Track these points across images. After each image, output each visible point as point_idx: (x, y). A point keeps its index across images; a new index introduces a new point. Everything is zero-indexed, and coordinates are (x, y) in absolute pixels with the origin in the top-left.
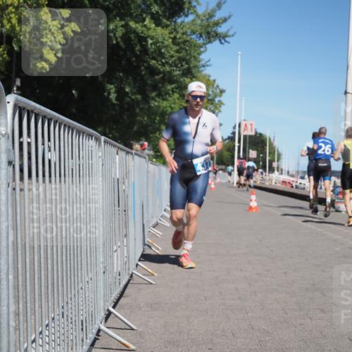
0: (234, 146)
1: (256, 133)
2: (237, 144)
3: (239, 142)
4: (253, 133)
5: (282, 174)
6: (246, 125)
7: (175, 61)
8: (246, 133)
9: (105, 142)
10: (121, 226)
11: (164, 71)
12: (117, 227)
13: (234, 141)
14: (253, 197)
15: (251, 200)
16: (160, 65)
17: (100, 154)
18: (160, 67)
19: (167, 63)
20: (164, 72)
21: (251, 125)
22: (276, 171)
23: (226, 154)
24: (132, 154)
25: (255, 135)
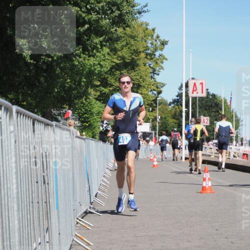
0: (181, 111)
1: (208, 93)
2: (184, 109)
3: (187, 106)
4: (204, 95)
5: (242, 144)
6: (195, 84)
7: (103, 7)
8: (195, 95)
9: (18, 112)
10: (41, 218)
11: (89, 20)
12: (36, 219)
13: (181, 105)
14: (207, 175)
15: (204, 180)
16: (84, 12)
17: (12, 128)
18: (84, 15)
19: (93, 9)
20: (89, 22)
21: (202, 84)
22: (234, 142)
23: (171, 121)
24: (52, 126)
25: (207, 97)
